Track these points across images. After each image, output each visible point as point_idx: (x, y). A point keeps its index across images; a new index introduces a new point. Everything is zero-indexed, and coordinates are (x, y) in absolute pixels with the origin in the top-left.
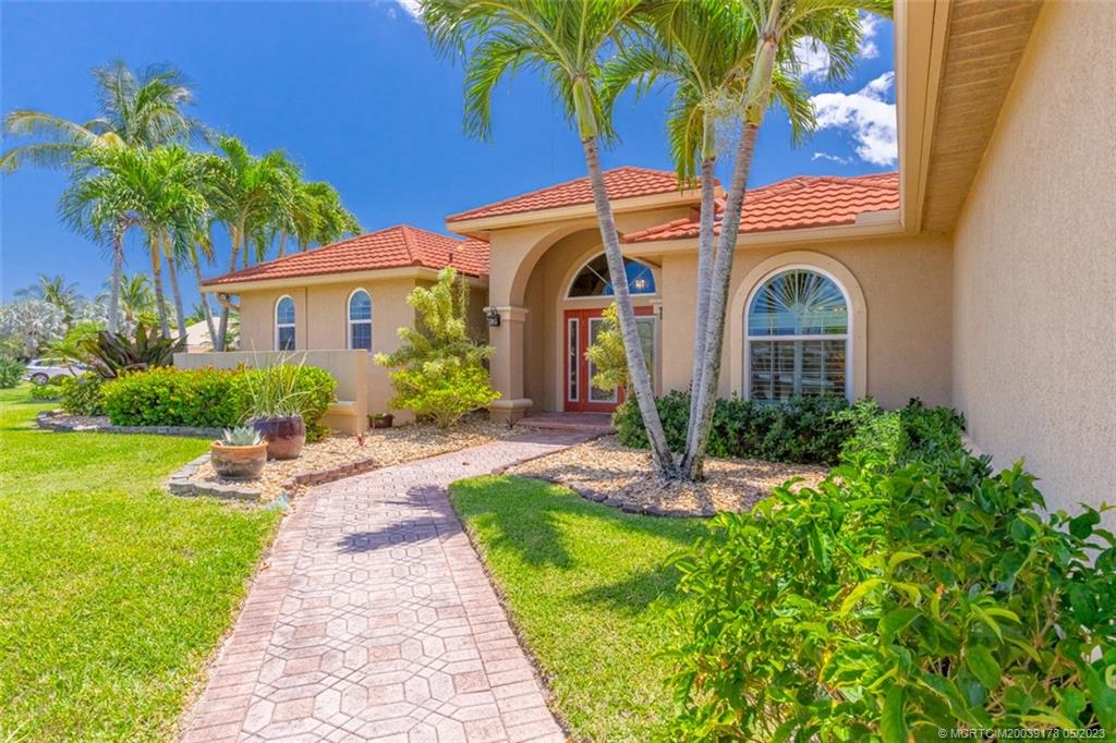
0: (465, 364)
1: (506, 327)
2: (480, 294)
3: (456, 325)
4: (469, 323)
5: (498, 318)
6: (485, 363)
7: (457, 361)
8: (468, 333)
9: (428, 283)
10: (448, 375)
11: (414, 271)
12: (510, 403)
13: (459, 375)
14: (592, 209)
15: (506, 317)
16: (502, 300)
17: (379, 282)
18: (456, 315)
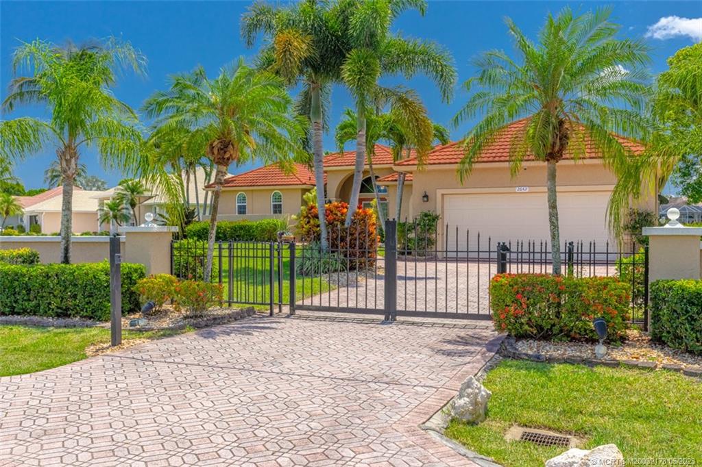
11: (304, 187)
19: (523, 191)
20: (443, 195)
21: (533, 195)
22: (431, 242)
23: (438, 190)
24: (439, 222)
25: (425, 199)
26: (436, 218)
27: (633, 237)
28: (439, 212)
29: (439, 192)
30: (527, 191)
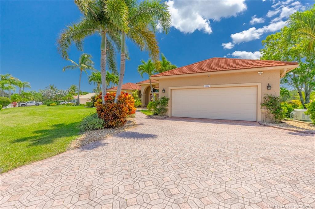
0: (138, 100)
1: (143, 96)
2: (140, 92)
3: (138, 96)
4: (139, 95)
5: (142, 95)
6: (140, 100)
7: (137, 100)
8: (139, 97)
9: (134, 91)
10: (136, 101)
11: (133, 90)
12: (143, 105)
13: (138, 102)
14: (150, 83)
15: (143, 95)
16: (142, 93)
17: (128, 91)
18: (137, 95)
19: (207, 87)
20: (171, 90)
21: (212, 89)
22: (165, 110)
23: (169, 88)
24: (169, 101)
25: (163, 91)
26: (167, 100)
27: (269, 110)
28: (169, 97)
29: (170, 88)
30: (209, 87)
